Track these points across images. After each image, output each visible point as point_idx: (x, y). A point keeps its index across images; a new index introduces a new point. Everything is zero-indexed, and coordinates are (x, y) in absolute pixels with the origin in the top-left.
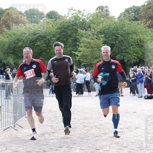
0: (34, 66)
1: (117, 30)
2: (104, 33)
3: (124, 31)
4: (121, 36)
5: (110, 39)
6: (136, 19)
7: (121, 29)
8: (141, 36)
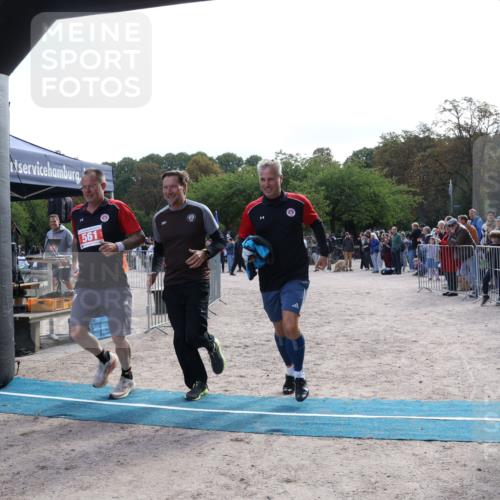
0: (105, 218)
1: (343, 180)
2: (326, 185)
3: (352, 181)
4: (349, 188)
5: (334, 192)
6: (368, 166)
7: (349, 178)
8: (376, 189)
